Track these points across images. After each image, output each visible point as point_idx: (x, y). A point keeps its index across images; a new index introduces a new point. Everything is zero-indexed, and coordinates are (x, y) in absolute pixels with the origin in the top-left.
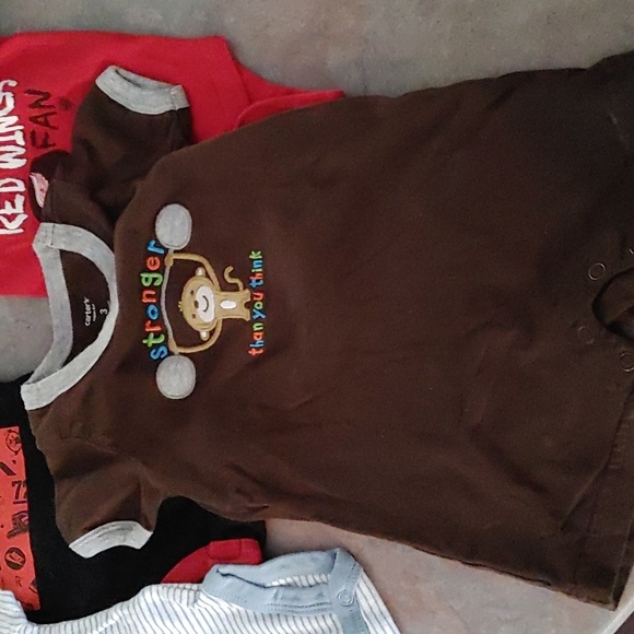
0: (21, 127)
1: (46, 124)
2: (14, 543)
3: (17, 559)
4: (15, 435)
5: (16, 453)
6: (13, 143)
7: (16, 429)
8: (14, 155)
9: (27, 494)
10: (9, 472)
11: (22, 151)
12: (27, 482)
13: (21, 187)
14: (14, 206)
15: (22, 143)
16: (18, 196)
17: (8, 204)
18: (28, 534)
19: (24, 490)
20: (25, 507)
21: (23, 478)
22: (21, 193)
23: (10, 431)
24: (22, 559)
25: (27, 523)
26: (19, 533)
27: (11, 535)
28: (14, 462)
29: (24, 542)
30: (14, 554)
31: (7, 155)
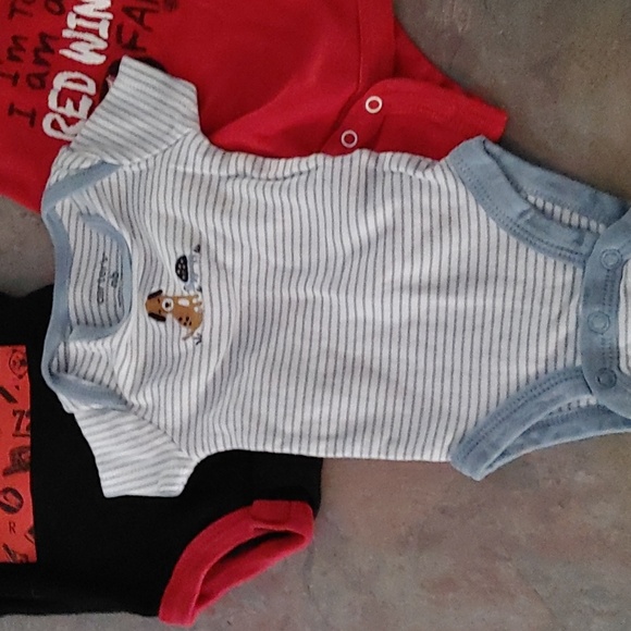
0: (110, 16)
1: (141, 21)
2: (10, 482)
3: (13, 501)
4: (21, 356)
5: (21, 377)
6: (96, 33)
7: (24, 349)
8: (92, 47)
9: (31, 427)
10: (10, 399)
11: (102, 45)
12: (32, 413)
13: (91, 88)
14: (76, 108)
15: (105, 35)
16: (84, 98)
17: (70, 103)
18: (28, 473)
19: (26, 421)
20: (27, 442)
21: (28, 408)
22: (89, 96)
23: (14, 351)
24: (18, 501)
25: (28, 460)
26: (16, 471)
27: (6, 473)
28: (17, 387)
29: (23, 482)
30: (9, 495)
31: (82, 44)
